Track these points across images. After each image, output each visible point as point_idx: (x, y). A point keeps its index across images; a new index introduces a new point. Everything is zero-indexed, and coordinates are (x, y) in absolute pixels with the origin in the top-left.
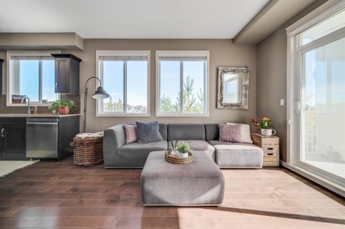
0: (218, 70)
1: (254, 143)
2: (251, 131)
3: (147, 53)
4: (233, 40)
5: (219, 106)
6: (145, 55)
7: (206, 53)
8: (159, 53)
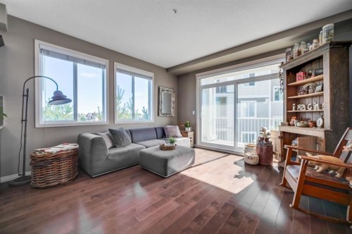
0: (159, 89)
1: (184, 136)
2: (180, 129)
3: (105, 62)
4: (167, 70)
5: (160, 115)
6: (104, 63)
7: (151, 74)
8: (117, 65)
